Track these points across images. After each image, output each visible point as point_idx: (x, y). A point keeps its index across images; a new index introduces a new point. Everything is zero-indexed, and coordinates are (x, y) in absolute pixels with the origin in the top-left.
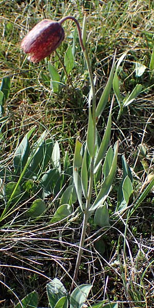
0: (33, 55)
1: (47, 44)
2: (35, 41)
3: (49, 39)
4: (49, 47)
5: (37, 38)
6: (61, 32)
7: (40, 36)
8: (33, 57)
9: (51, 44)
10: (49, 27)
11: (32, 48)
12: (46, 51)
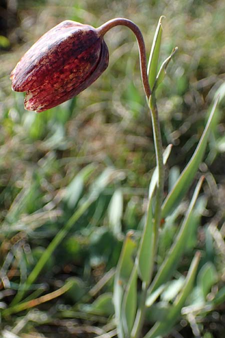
0: (30, 96)
1: (62, 76)
2: (35, 66)
3: (66, 67)
4: (67, 83)
5: (41, 60)
6: (98, 53)
7: (47, 57)
8: (31, 100)
9: (71, 76)
10: (70, 38)
11: (27, 82)
12: (61, 90)
